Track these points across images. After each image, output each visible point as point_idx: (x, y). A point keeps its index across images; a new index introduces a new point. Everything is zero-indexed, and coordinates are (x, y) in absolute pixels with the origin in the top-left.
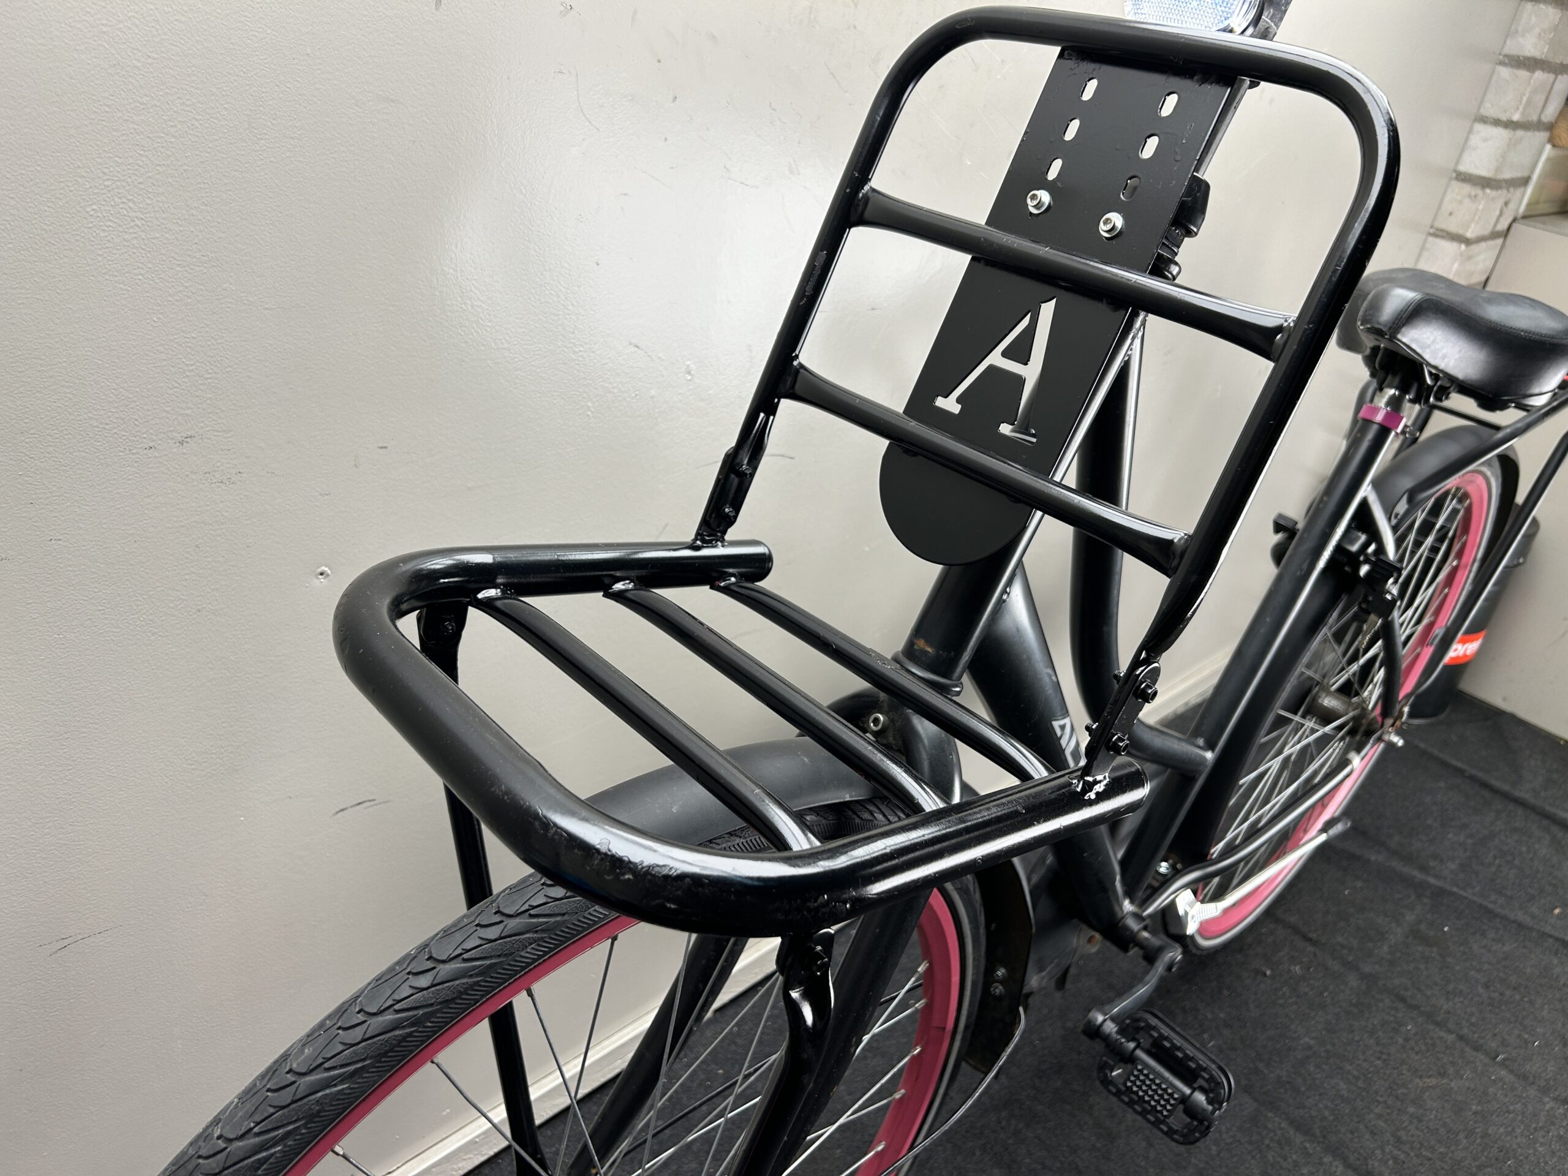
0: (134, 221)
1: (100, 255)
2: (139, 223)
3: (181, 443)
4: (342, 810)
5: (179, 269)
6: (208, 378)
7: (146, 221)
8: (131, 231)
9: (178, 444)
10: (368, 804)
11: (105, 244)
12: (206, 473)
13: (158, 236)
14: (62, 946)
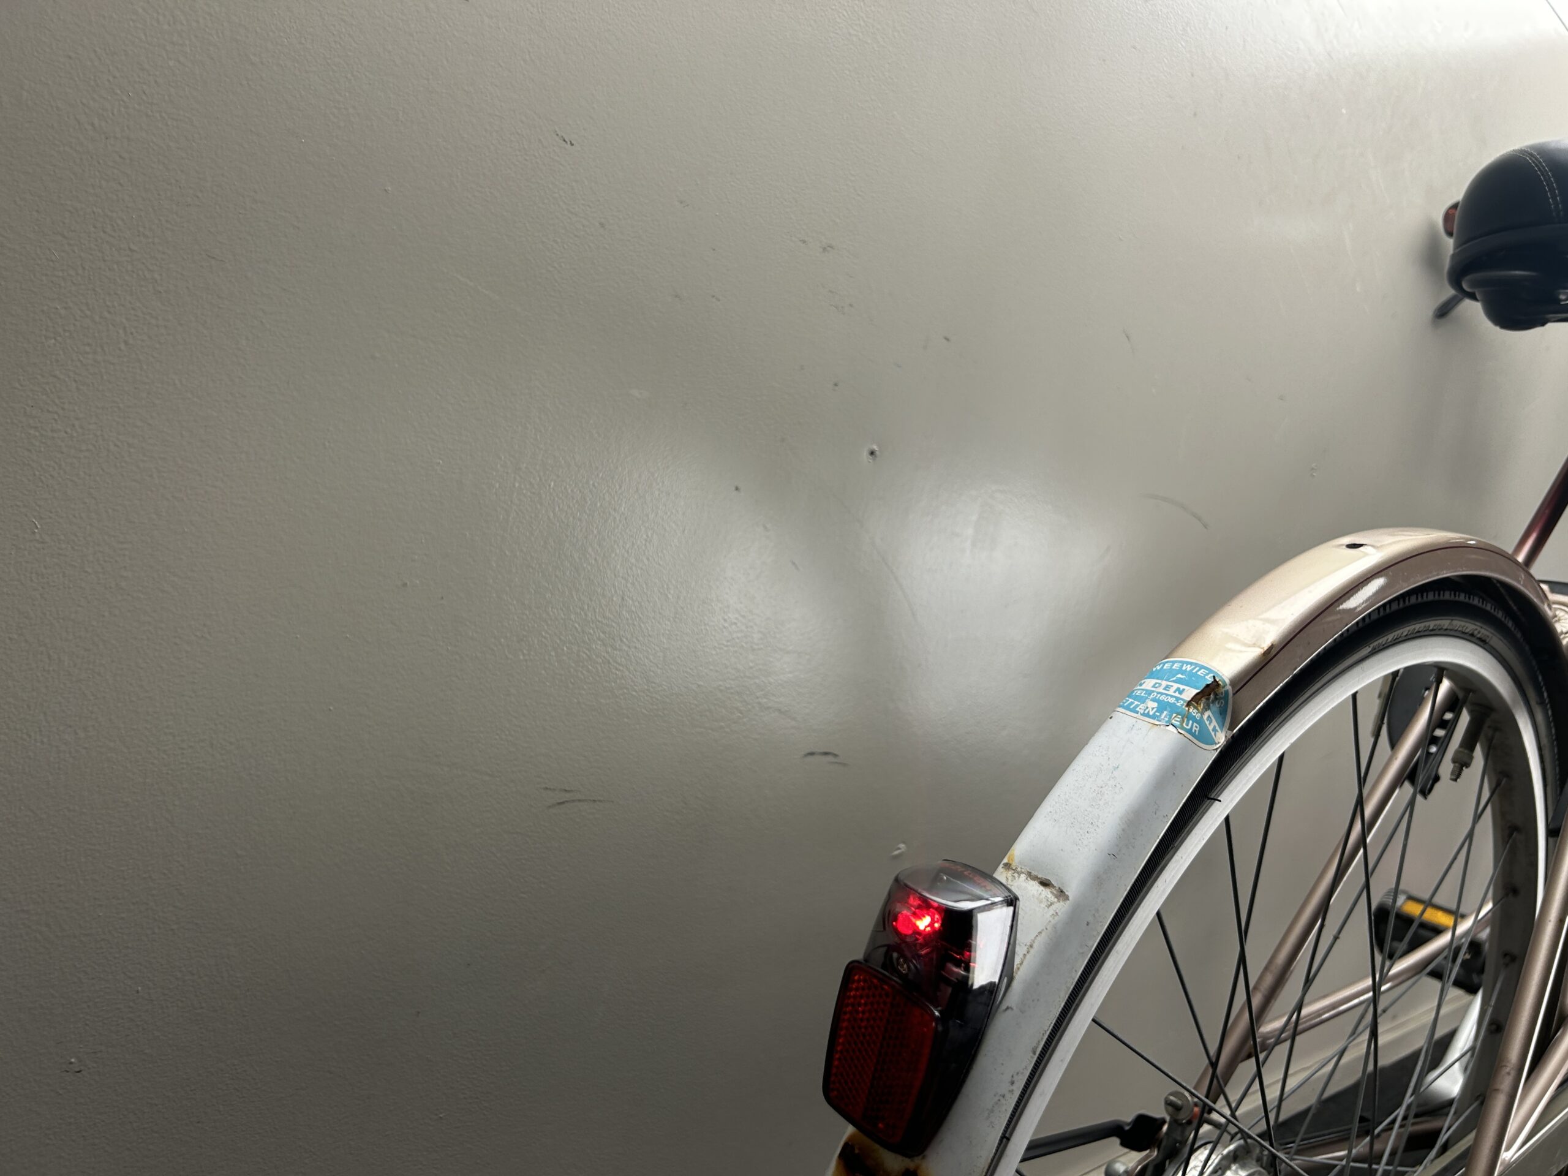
0: (859, 19)
1: (830, 37)
2: (862, 23)
3: (824, 249)
4: (812, 754)
5: (872, 79)
6: (859, 195)
7: (867, 25)
8: (856, 28)
9: (821, 250)
10: (830, 758)
11: (836, 30)
12: (831, 291)
13: (869, 41)
14: (562, 801)
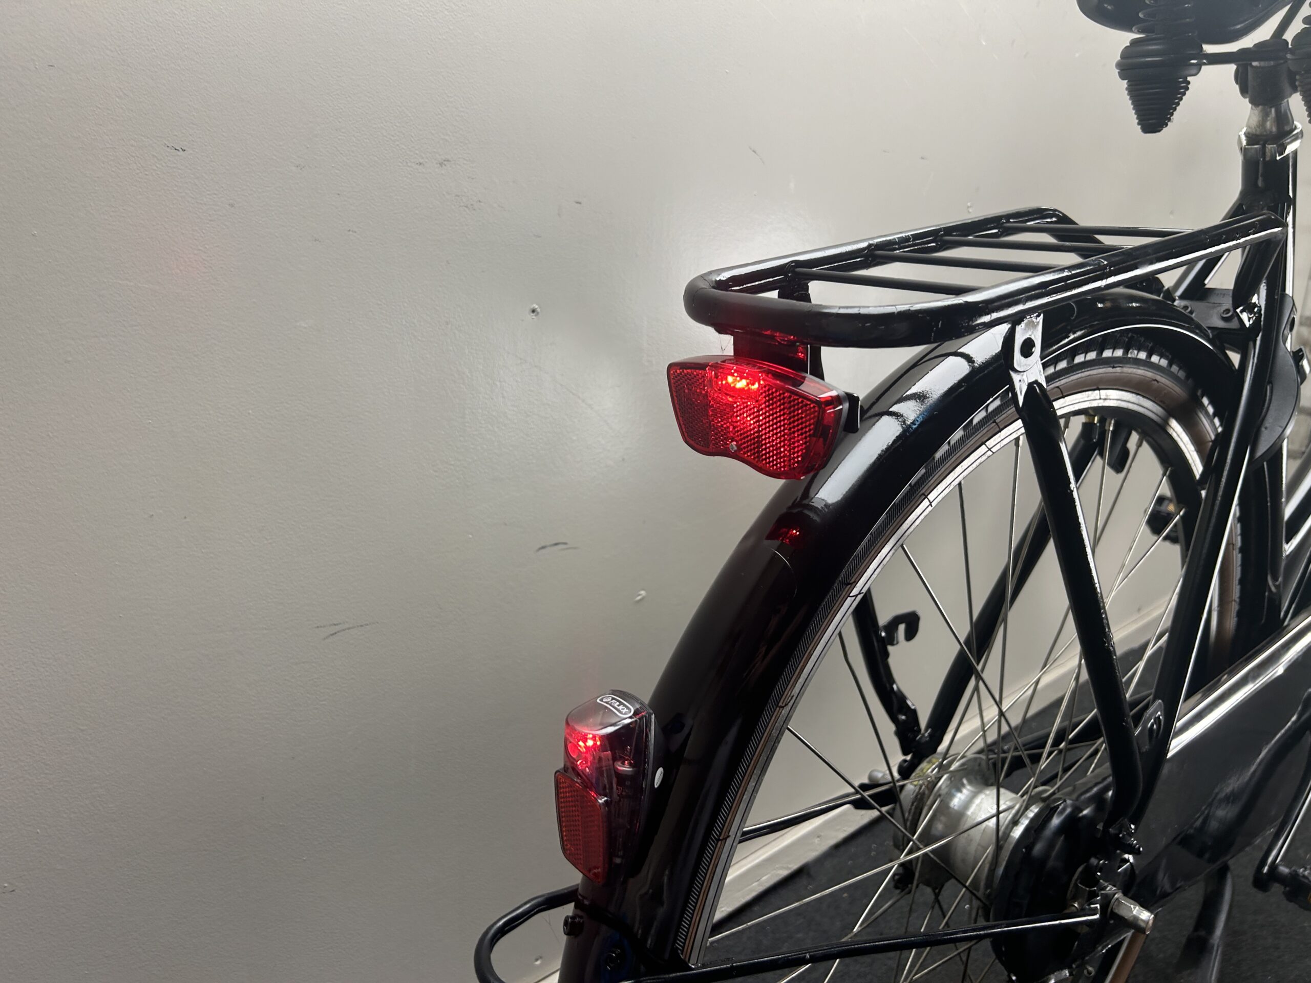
3: (441, 164)
4: (543, 547)
6: (462, 111)
10: (561, 547)
12: (457, 196)
14: (333, 632)
